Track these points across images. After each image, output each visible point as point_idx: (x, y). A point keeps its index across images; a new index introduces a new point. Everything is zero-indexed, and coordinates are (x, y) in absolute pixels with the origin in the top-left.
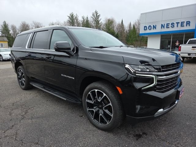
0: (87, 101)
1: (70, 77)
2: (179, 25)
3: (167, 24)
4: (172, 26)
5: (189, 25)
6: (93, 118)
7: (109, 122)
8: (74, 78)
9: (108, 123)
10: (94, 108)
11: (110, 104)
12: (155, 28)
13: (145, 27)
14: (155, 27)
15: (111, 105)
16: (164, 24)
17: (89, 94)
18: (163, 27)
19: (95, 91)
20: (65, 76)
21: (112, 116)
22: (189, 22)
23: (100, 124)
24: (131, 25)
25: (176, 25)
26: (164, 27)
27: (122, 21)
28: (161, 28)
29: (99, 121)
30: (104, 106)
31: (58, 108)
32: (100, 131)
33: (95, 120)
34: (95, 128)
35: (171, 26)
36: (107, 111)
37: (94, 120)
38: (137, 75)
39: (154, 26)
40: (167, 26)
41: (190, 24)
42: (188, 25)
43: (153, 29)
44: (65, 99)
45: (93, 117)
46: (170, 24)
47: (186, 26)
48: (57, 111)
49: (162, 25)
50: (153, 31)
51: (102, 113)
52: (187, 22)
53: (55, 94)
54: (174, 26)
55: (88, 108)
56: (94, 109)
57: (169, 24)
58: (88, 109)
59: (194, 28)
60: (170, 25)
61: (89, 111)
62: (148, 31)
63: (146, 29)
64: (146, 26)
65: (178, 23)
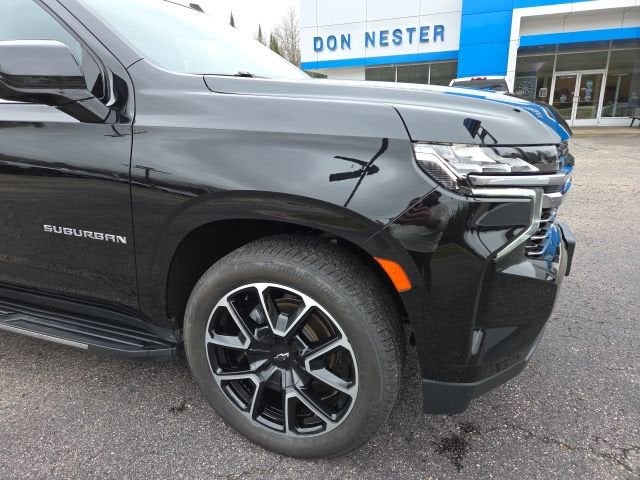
0: (208, 339)
1: (99, 236)
2: (416, 36)
3: (382, 33)
4: (397, 41)
5: (442, 39)
6: (249, 415)
7: (336, 421)
8: (124, 240)
9: (331, 426)
10: (254, 366)
11: (344, 342)
12: (349, 46)
13: (316, 39)
14: (346, 41)
15: (348, 346)
16: (374, 33)
17: (223, 309)
18: (369, 43)
19: (255, 290)
20: (69, 231)
21: (353, 392)
22: (442, 27)
23: (289, 433)
24: (263, 37)
25: (405, 36)
26: (373, 43)
27: (232, 19)
28: (366, 45)
29: (283, 423)
30: (308, 354)
31: (48, 387)
32: (292, 467)
33: (260, 418)
34: (264, 454)
35: (394, 41)
36: (324, 375)
37: (254, 423)
38: (476, 192)
39: (343, 36)
40: (382, 38)
41: (445, 34)
42: (439, 38)
43: (342, 47)
44: (85, 346)
45: (248, 410)
46: (391, 32)
47: (435, 39)
48: (44, 409)
49: (367, 34)
50: (341, 54)
51: (300, 384)
52: (436, 27)
53: (19, 324)
54: (401, 38)
55: (219, 370)
56: (253, 372)
57: (387, 32)
58: (218, 379)
59: (456, 47)
60: (390, 37)
61: (225, 383)
62: (326, 55)
63: (321, 49)
64: (320, 39)
65: (411, 31)
